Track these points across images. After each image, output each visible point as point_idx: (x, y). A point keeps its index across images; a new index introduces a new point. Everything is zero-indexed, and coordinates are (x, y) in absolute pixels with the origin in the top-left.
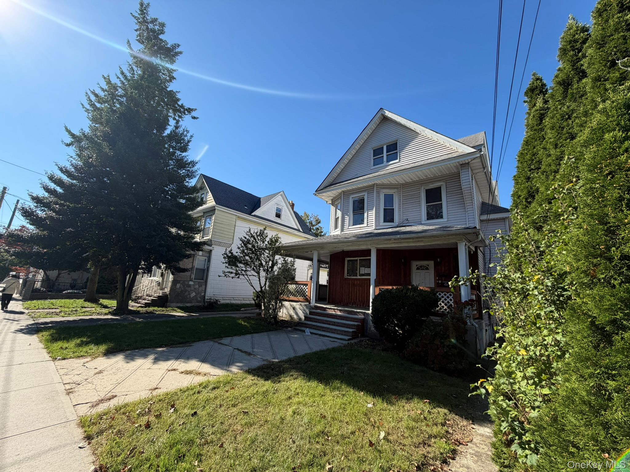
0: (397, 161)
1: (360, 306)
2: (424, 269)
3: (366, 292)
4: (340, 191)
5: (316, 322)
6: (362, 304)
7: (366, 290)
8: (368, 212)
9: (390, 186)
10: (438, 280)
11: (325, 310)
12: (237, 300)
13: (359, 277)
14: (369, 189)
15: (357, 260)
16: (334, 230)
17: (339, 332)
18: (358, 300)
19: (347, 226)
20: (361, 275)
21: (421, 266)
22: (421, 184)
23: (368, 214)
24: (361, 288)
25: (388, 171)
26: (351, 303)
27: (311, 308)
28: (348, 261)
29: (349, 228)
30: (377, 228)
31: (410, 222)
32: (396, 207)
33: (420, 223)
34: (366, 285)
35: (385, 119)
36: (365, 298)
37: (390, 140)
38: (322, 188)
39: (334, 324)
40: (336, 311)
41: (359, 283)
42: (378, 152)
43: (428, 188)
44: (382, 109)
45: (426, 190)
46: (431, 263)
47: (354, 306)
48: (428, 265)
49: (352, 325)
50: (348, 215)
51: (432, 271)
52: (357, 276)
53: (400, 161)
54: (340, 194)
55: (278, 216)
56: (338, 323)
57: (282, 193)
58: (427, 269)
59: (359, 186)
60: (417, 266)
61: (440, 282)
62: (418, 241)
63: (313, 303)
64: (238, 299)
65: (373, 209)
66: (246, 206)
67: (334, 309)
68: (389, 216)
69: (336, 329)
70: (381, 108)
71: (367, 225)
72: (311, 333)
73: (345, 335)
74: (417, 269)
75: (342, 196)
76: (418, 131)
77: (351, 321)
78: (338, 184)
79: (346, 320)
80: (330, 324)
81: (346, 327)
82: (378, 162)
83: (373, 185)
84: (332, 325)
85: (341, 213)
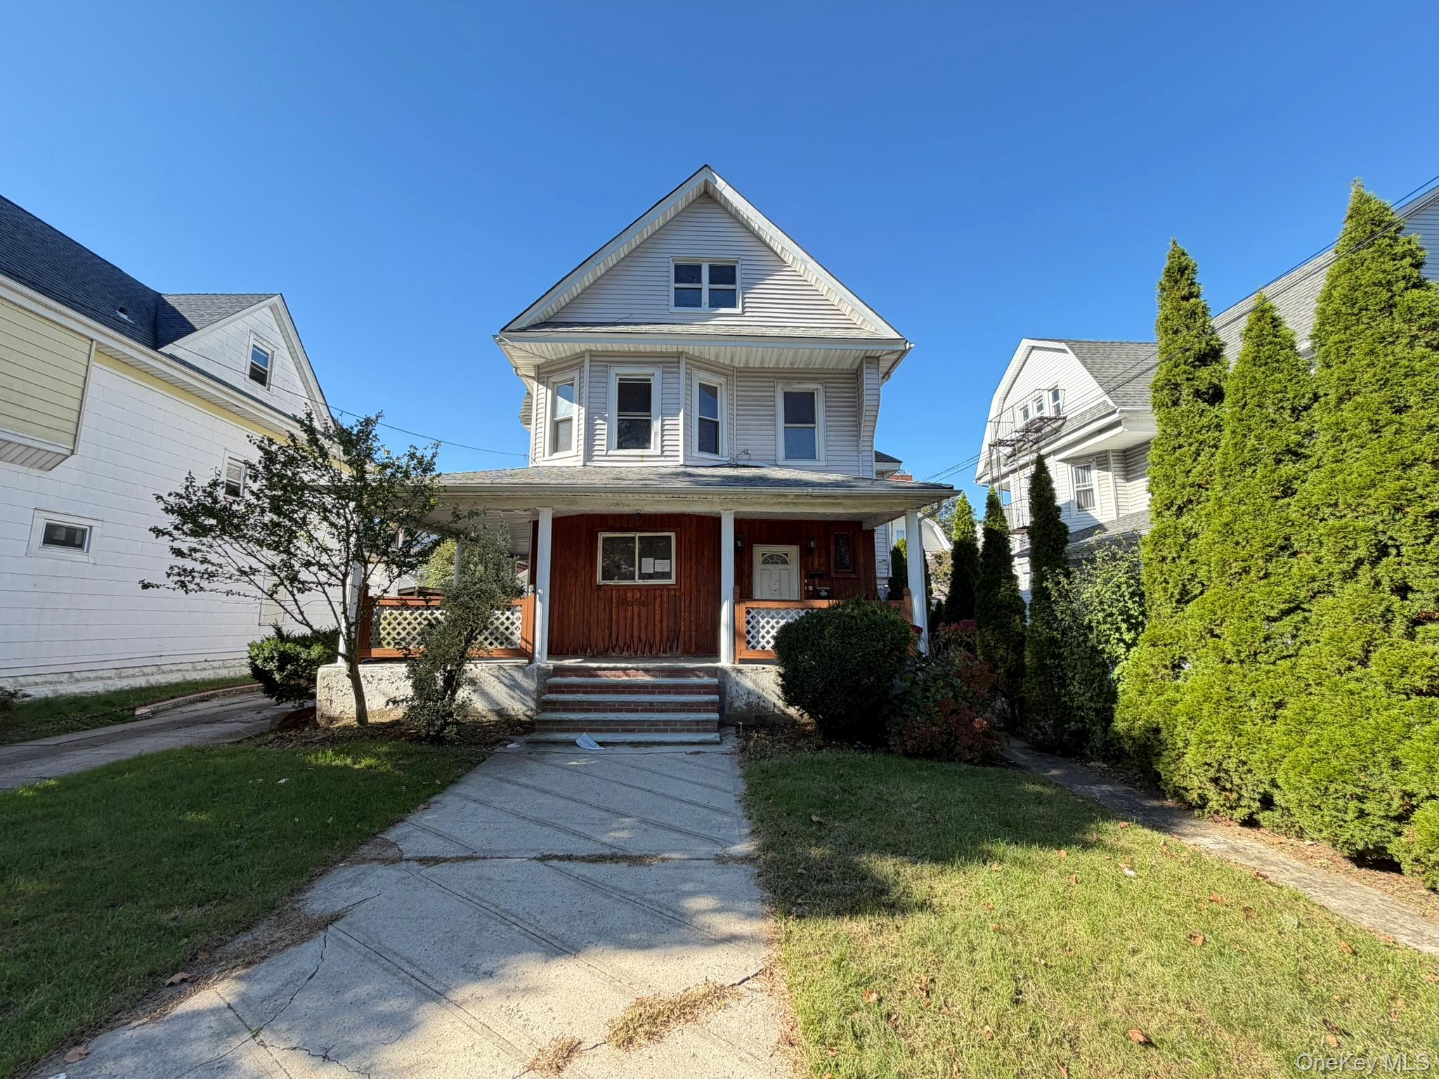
0: (738, 310)
1: (643, 653)
2: (777, 563)
3: (658, 618)
4: (579, 347)
5: (588, 711)
6: (647, 649)
7: (658, 612)
8: (663, 421)
9: (713, 367)
10: (807, 585)
12: (89, 679)
13: (641, 582)
14: (670, 361)
15: (633, 538)
16: (551, 454)
17: (678, 727)
18: (636, 640)
19: (605, 448)
20: (642, 577)
21: (772, 557)
22: (778, 378)
23: (663, 425)
24: (643, 609)
25: (710, 330)
26: (617, 649)
27: (544, 674)
28: (605, 540)
29: (610, 453)
30: (687, 463)
31: (752, 457)
32: (723, 418)
33: (773, 463)
34: (658, 602)
35: (709, 196)
36: (657, 633)
37: (722, 256)
38: (524, 325)
39: (651, 708)
40: (632, 672)
41: (638, 595)
42: (687, 273)
43: (788, 390)
44: (710, 168)
45: (785, 393)
46: (793, 551)
47: (625, 654)
48: (787, 555)
49: (707, 703)
50: (605, 419)
51: (794, 567)
52: (633, 578)
53: (744, 312)
54: (581, 355)
55: (259, 376)
56: (664, 703)
57: (276, 299)
58: (784, 562)
59: (642, 348)
60: (763, 555)
61: (811, 588)
62: (834, 504)
63: (543, 661)
64: (92, 675)
65: (678, 415)
66: (122, 310)
68: (708, 437)
69: (670, 721)
70: (706, 166)
71: (663, 452)
72: (601, 744)
73: (698, 731)
74: (765, 562)
75: (587, 364)
76: (788, 259)
77: (690, 693)
78: (581, 329)
79: (676, 693)
80: (636, 711)
81: (689, 711)
82: (687, 299)
83: (679, 355)
84: (643, 711)
85: (583, 410)
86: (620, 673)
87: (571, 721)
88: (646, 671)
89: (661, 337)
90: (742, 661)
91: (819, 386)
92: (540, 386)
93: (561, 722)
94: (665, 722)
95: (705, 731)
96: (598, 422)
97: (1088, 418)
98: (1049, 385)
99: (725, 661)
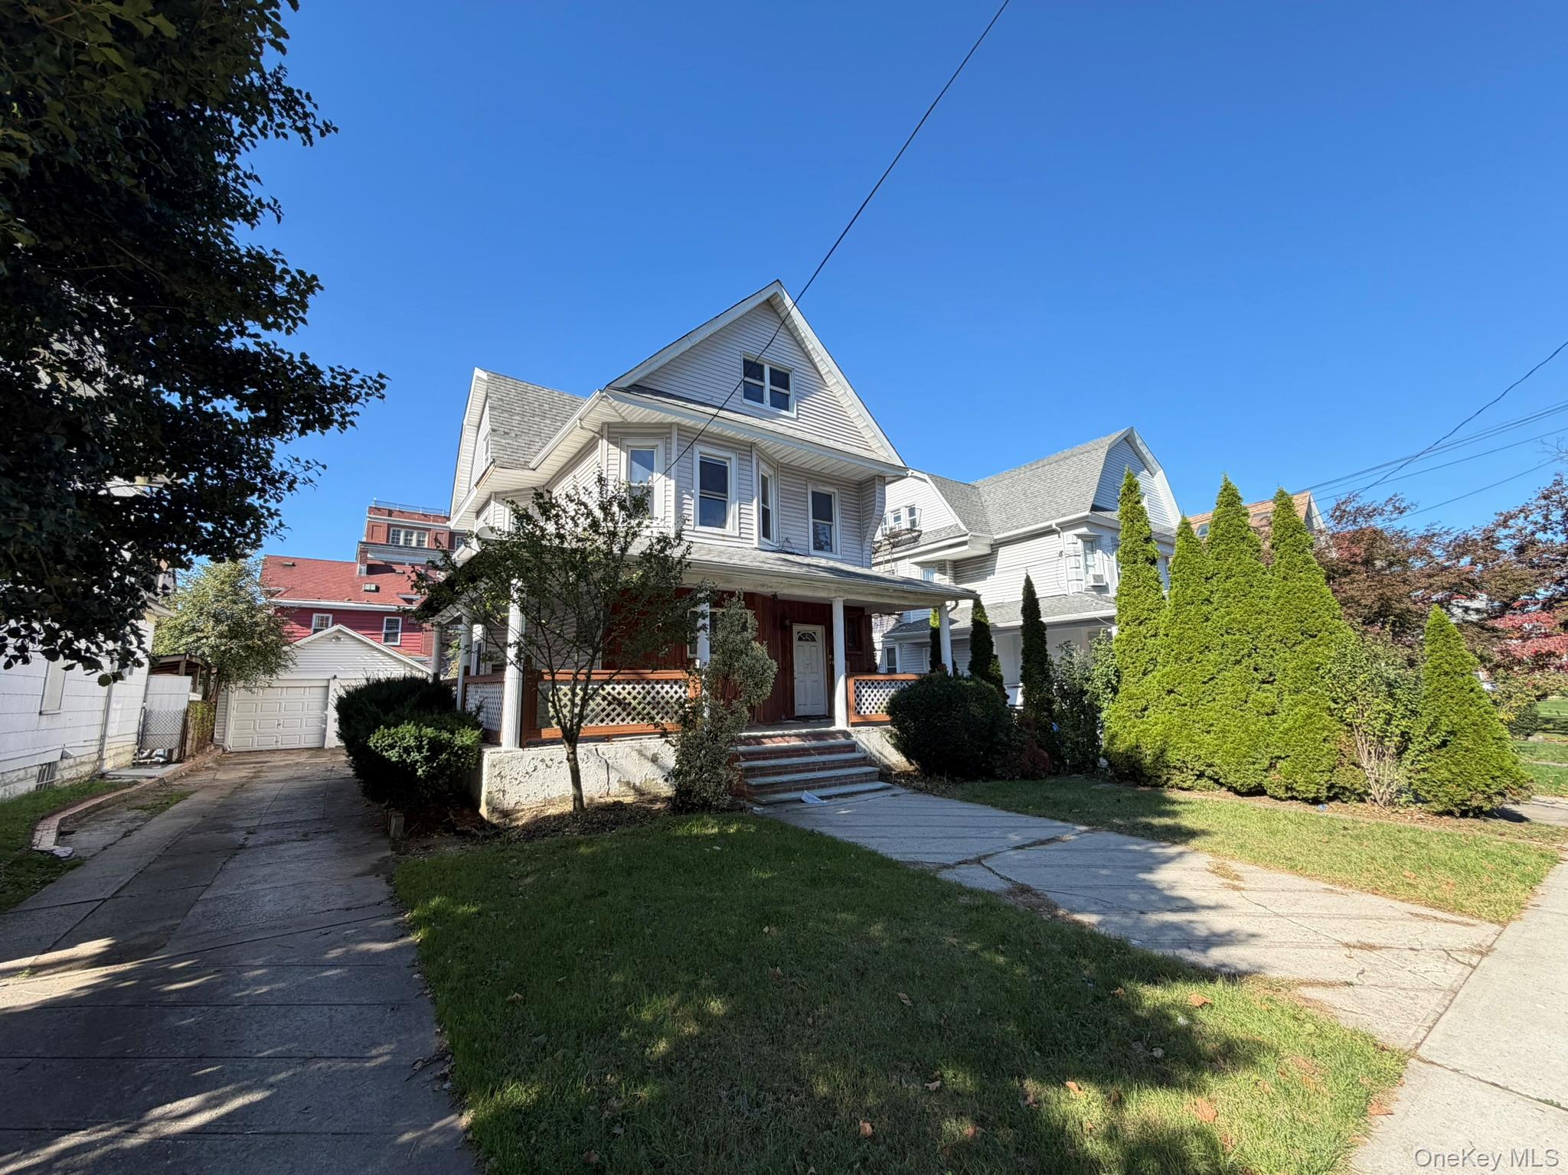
0: (792, 415)
2: (808, 640)
4: (664, 417)
5: (780, 774)
8: (740, 505)
9: (767, 459)
11: (759, 743)
14: (747, 449)
17: (854, 779)
19: (691, 522)
21: (804, 635)
22: (810, 479)
23: (740, 509)
29: (697, 528)
31: (793, 546)
32: (773, 508)
33: (808, 551)
35: (771, 306)
37: (781, 362)
39: (824, 767)
40: (787, 738)
43: (816, 490)
44: (780, 284)
45: (814, 492)
46: (818, 630)
48: (815, 633)
49: (860, 759)
50: (691, 495)
51: (820, 644)
53: (798, 418)
54: (670, 425)
56: (833, 762)
58: (813, 640)
60: (799, 632)
65: (752, 501)
67: (782, 736)
68: (764, 523)
69: (848, 775)
70: (777, 280)
71: (738, 533)
72: (822, 798)
73: (866, 781)
74: (800, 639)
75: (675, 436)
76: (830, 381)
77: (840, 752)
78: (681, 403)
79: (831, 753)
80: (813, 770)
81: (850, 767)
82: (753, 394)
83: (752, 445)
84: (819, 770)
85: (672, 482)
86: (780, 739)
87: (782, 783)
88: (797, 736)
89: (747, 427)
90: (854, 725)
91: (836, 491)
92: (611, 446)
93: (772, 785)
94: (845, 776)
95: (871, 781)
96: (685, 496)
97: (943, 535)
98: (909, 503)
99: (840, 723)
